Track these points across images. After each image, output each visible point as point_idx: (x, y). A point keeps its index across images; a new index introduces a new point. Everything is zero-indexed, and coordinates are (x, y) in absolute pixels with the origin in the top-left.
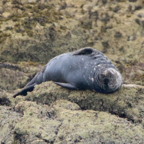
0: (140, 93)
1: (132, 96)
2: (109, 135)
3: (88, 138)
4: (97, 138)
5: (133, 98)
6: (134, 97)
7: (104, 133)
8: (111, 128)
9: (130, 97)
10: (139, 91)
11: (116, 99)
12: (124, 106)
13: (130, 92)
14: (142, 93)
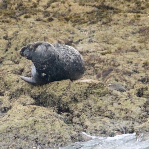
0: (94, 88)
1: (81, 91)
2: (26, 129)
3: (4, 133)
4: (13, 133)
5: (82, 93)
6: (84, 92)
7: (22, 127)
8: (30, 123)
9: (78, 92)
10: (94, 86)
11: (62, 95)
12: (68, 101)
13: (81, 88)
14: (97, 88)
